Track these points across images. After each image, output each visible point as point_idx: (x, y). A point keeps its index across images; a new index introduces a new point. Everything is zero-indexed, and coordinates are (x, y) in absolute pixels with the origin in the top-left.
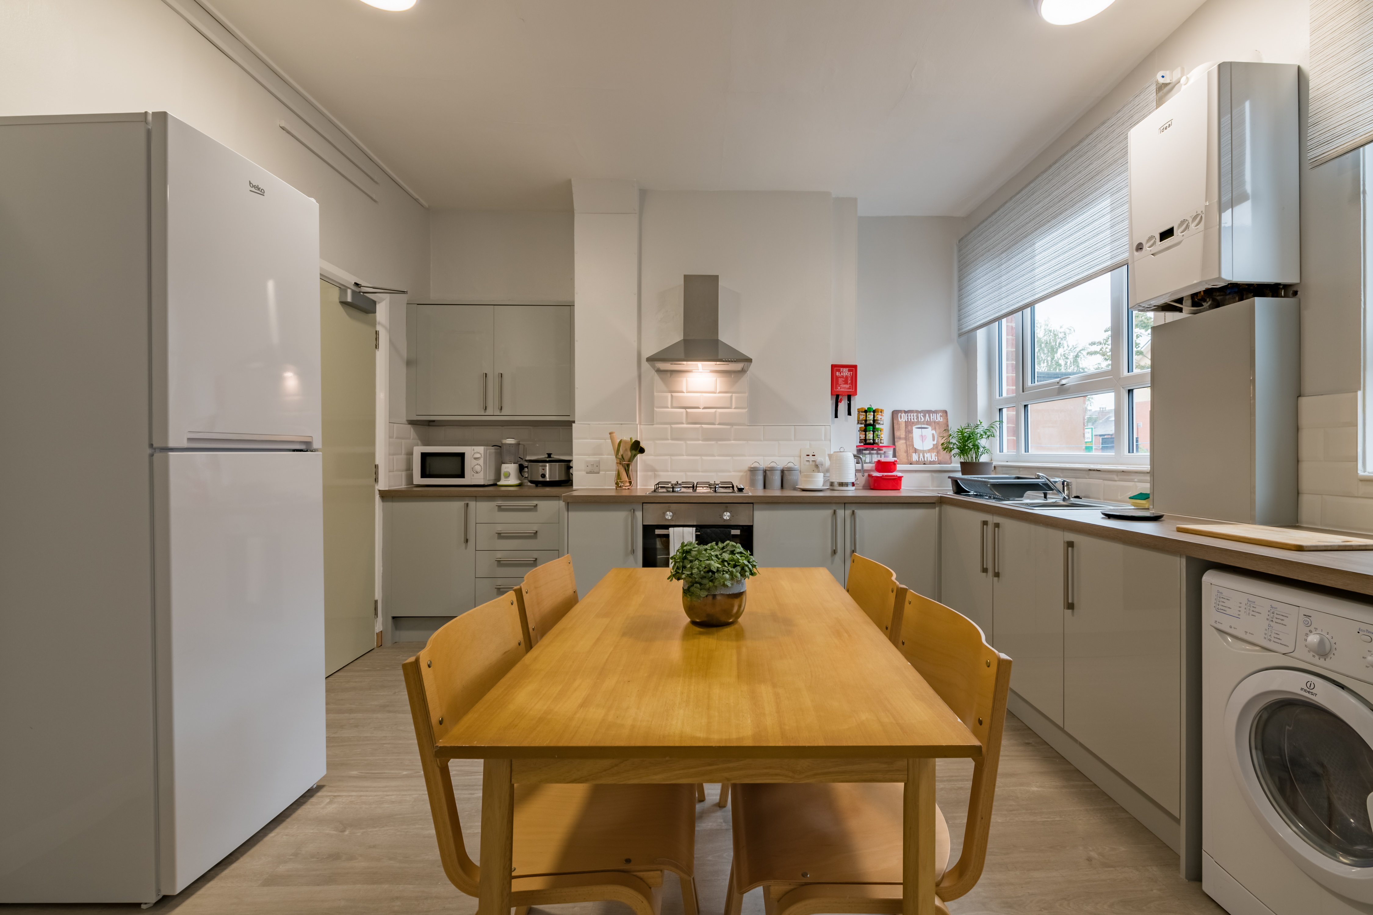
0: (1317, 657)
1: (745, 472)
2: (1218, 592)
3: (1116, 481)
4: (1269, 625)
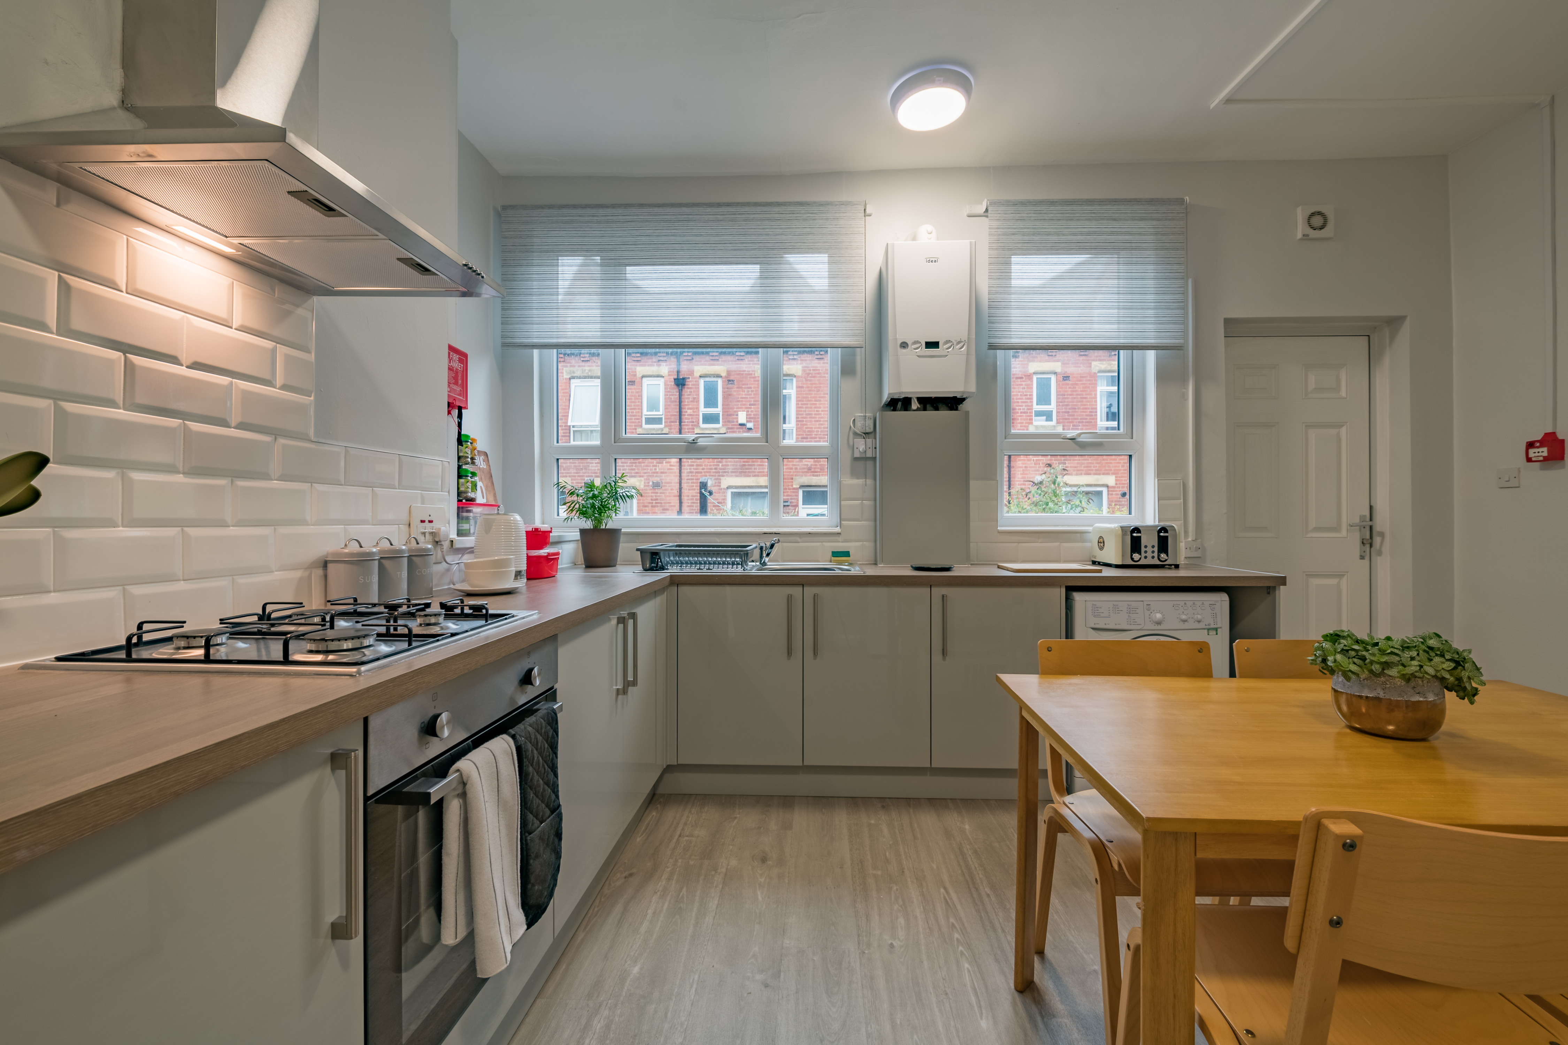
0: (1156, 625)
1: (307, 569)
2: (1093, 605)
4: (1129, 616)
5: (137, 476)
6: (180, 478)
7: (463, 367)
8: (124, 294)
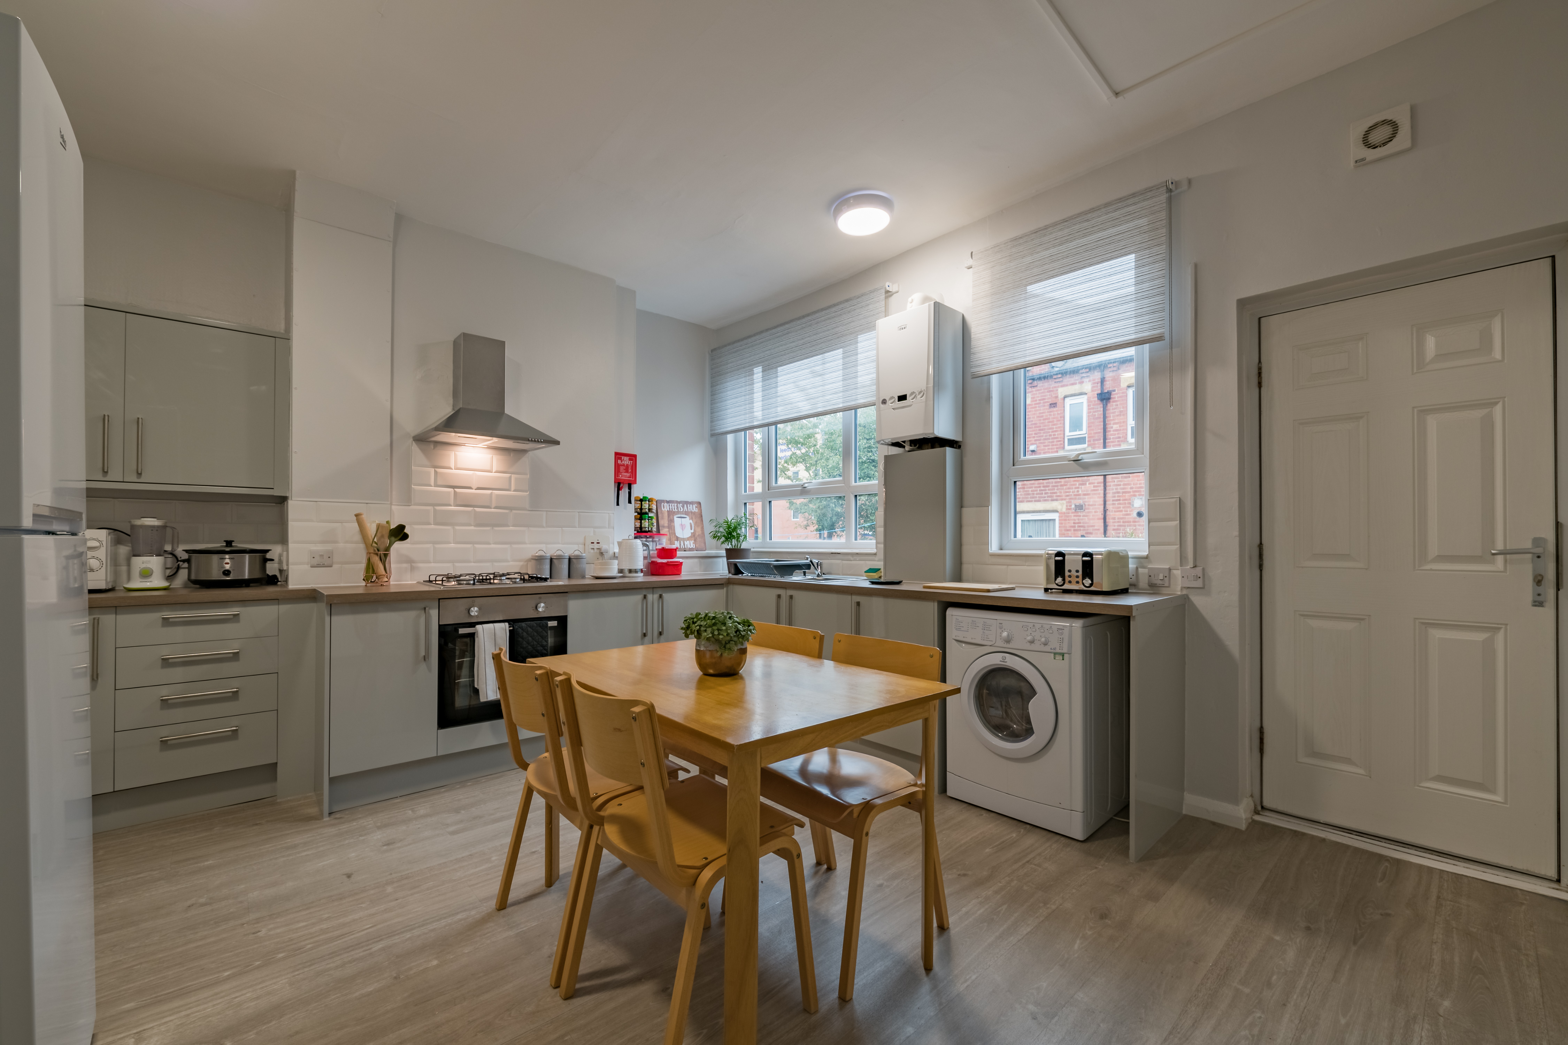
0: (1006, 643)
1: (526, 561)
2: (956, 619)
3: (851, 561)
4: (983, 632)
5: (457, 528)
6: (472, 528)
7: (633, 463)
8: (454, 470)
